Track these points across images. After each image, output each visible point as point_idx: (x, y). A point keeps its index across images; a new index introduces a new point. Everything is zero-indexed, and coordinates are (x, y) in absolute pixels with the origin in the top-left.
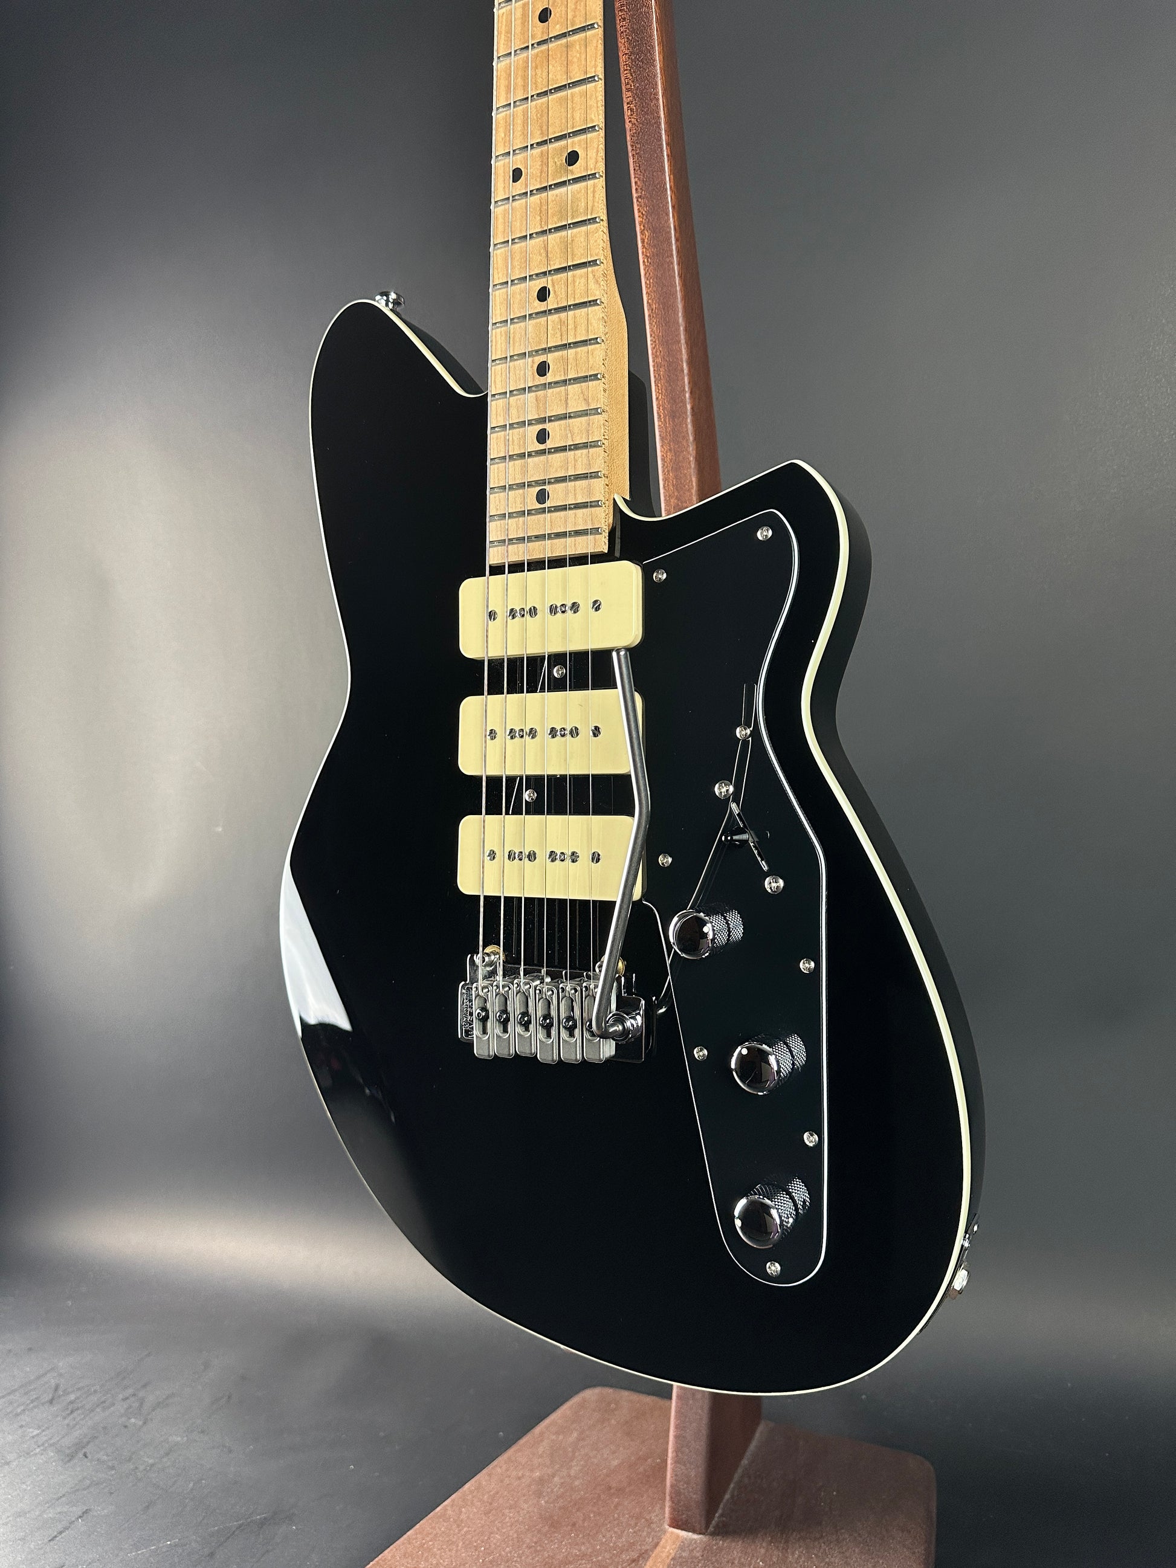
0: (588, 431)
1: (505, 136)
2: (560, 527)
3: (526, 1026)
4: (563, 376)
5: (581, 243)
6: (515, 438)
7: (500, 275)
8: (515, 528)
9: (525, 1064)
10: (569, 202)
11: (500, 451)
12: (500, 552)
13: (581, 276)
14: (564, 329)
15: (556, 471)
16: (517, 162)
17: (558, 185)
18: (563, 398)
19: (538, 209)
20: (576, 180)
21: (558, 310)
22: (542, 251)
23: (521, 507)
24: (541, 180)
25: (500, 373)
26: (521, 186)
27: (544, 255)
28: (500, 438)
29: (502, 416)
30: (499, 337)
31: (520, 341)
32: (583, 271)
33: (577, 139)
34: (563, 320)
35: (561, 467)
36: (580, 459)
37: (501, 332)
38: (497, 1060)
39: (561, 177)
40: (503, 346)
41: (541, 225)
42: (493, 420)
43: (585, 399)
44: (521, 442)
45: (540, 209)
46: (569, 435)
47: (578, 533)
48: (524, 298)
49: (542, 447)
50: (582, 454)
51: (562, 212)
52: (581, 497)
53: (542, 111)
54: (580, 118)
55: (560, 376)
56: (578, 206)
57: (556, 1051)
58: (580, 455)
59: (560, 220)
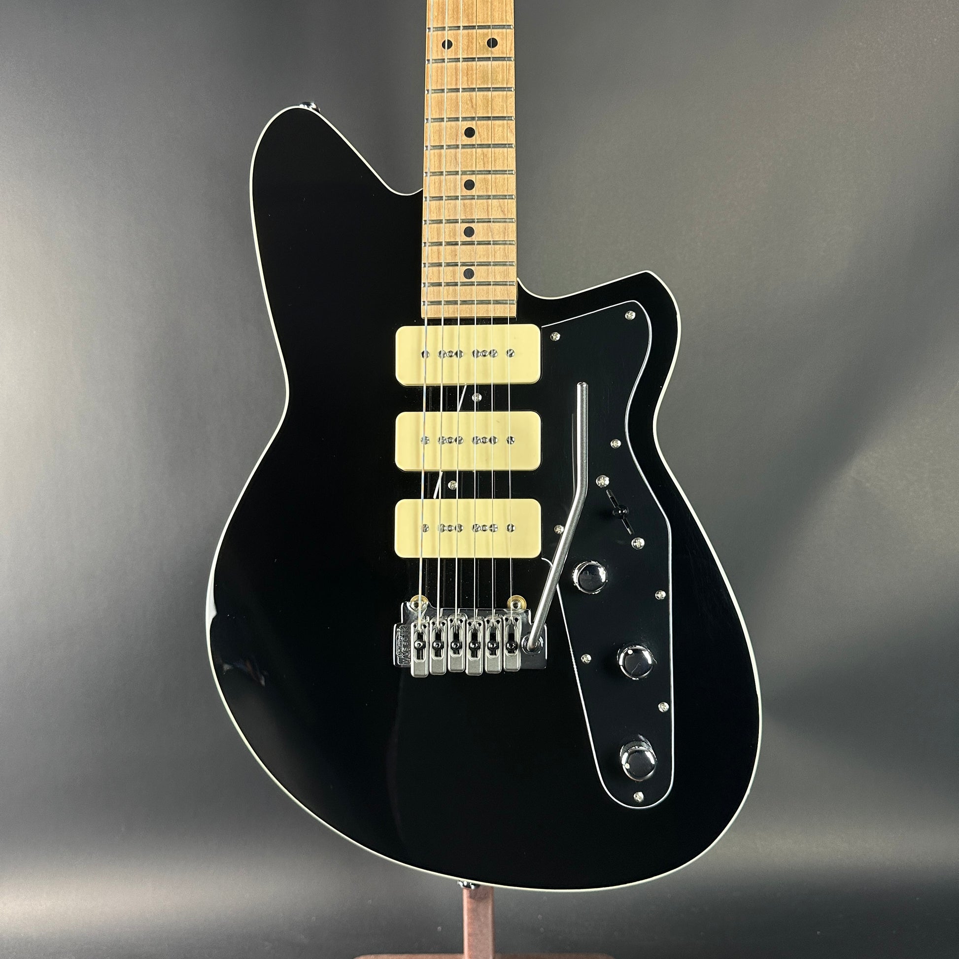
0: (504, 233)
1: (438, 15)
2: (483, 296)
3: (456, 651)
4: (485, 192)
5: (499, 102)
6: (446, 230)
7: (434, 112)
8: (445, 293)
9: (455, 678)
10: (490, 72)
11: (434, 238)
12: (433, 310)
13: (499, 126)
14: (486, 160)
15: (480, 257)
16: (448, 35)
17: (480, 59)
18: (485, 208)
19: (465, 72)
20: (495, 59)
21: (481, 146)
22: (468, 102)
23: (451, 280)
24: (467, 52)
25: (433, 182)
26: (451, 53)
27: (470, 105)
28: (434, 229)
29: (435, 213)
30: (432, 157)
31: (451, 163)
32: (500, 122)
33: (496, 31)
34: (485, 153)
35: (484, 256)
36: (499, 252)
37: (434, 153)
38: (431, 678)
39: (484, 54)
40: (436, 163)
41: (468, 84)
42: (426, 215)
43: (502, 211)
44: (452, 234)
45: (467, 72)
46: (490, 234)
47: (497, 302)
48: (454, 132)
49: (468, 239)
50: (500, 248)
51: (485, 78)
52: (499, 277)
53: (469, 5)
54: (499, 17)
55: (483, 192)
56: (497, 76)
57: (481, 667)
58: (498, 248)
59: (483, 83)
